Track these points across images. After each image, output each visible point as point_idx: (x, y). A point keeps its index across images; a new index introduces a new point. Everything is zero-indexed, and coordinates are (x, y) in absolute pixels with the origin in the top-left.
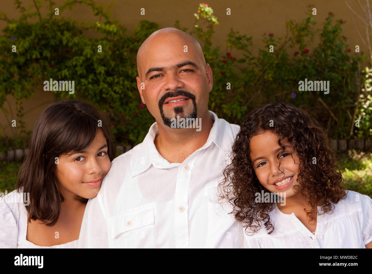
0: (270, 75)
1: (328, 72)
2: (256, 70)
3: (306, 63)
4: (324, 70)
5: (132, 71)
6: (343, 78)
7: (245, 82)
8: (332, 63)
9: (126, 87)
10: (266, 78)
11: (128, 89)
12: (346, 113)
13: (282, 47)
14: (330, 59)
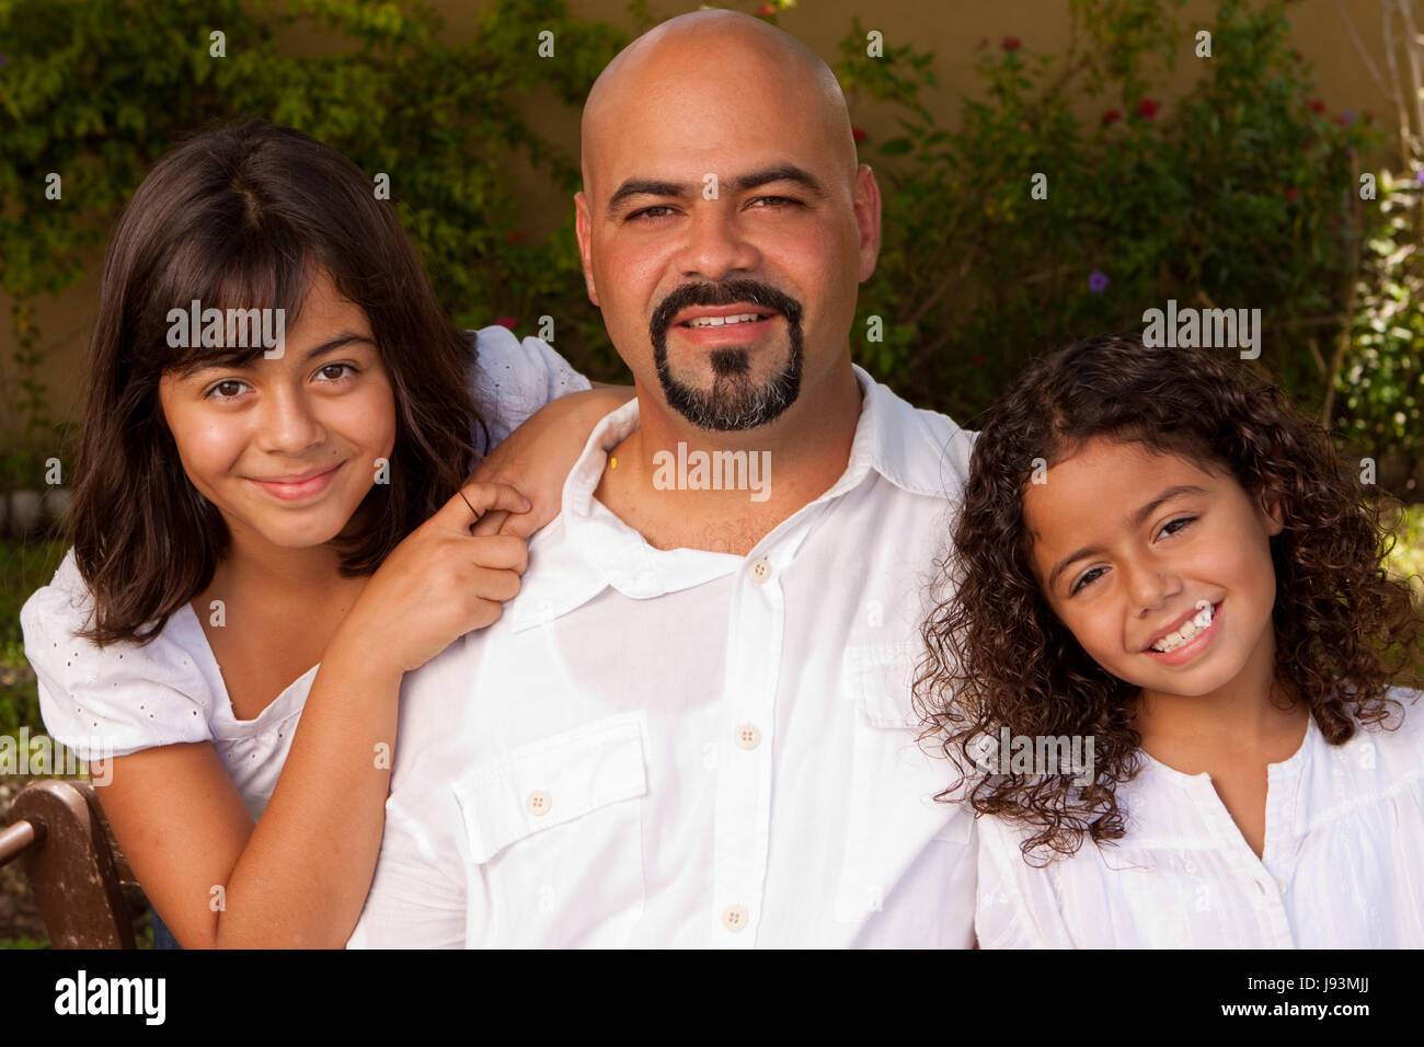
0: (1007, 203)
1: (1235, 189)
2: (954, 183)
3: (1149, 157)
4: (1219, 183)
5: (466, 186)
6: (1292, 212)
7: (910, 228)
8: (1249, 155)
9: (443, 249)
10: (990, 211)
11: (450, 255)
12: (1306, 349)
13: (1056, 90)
14: (1241, 138)
